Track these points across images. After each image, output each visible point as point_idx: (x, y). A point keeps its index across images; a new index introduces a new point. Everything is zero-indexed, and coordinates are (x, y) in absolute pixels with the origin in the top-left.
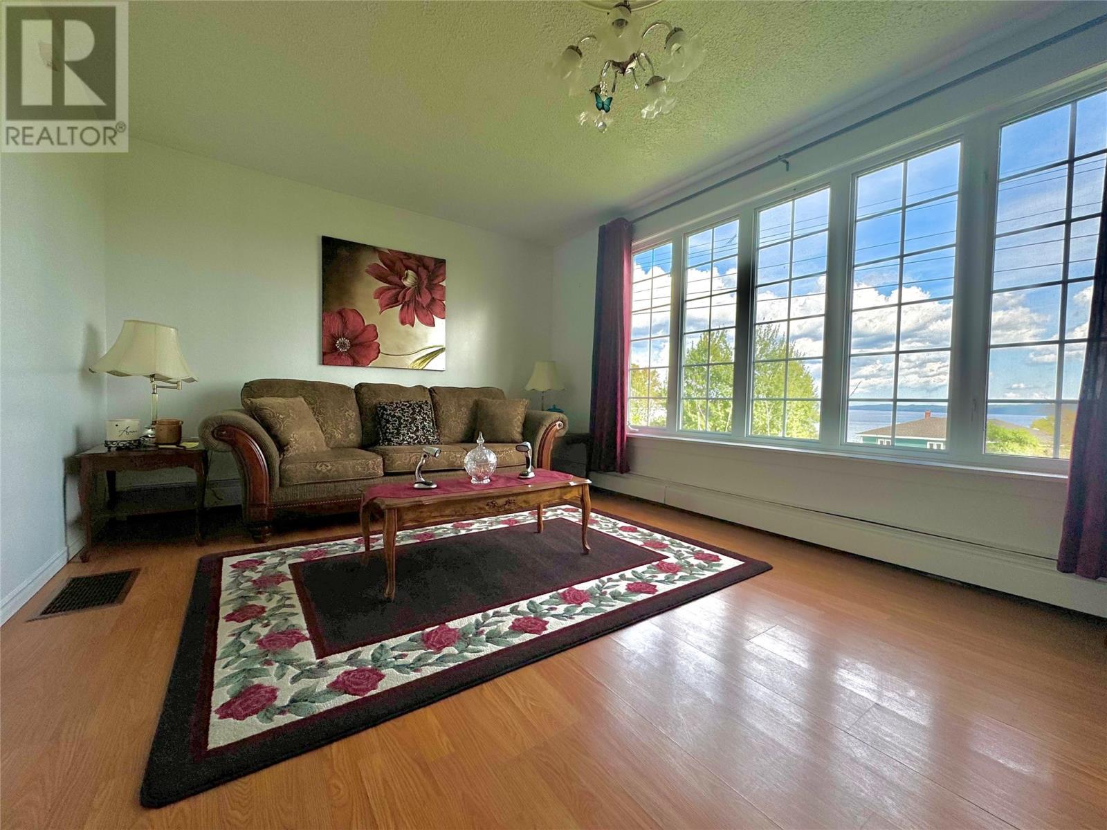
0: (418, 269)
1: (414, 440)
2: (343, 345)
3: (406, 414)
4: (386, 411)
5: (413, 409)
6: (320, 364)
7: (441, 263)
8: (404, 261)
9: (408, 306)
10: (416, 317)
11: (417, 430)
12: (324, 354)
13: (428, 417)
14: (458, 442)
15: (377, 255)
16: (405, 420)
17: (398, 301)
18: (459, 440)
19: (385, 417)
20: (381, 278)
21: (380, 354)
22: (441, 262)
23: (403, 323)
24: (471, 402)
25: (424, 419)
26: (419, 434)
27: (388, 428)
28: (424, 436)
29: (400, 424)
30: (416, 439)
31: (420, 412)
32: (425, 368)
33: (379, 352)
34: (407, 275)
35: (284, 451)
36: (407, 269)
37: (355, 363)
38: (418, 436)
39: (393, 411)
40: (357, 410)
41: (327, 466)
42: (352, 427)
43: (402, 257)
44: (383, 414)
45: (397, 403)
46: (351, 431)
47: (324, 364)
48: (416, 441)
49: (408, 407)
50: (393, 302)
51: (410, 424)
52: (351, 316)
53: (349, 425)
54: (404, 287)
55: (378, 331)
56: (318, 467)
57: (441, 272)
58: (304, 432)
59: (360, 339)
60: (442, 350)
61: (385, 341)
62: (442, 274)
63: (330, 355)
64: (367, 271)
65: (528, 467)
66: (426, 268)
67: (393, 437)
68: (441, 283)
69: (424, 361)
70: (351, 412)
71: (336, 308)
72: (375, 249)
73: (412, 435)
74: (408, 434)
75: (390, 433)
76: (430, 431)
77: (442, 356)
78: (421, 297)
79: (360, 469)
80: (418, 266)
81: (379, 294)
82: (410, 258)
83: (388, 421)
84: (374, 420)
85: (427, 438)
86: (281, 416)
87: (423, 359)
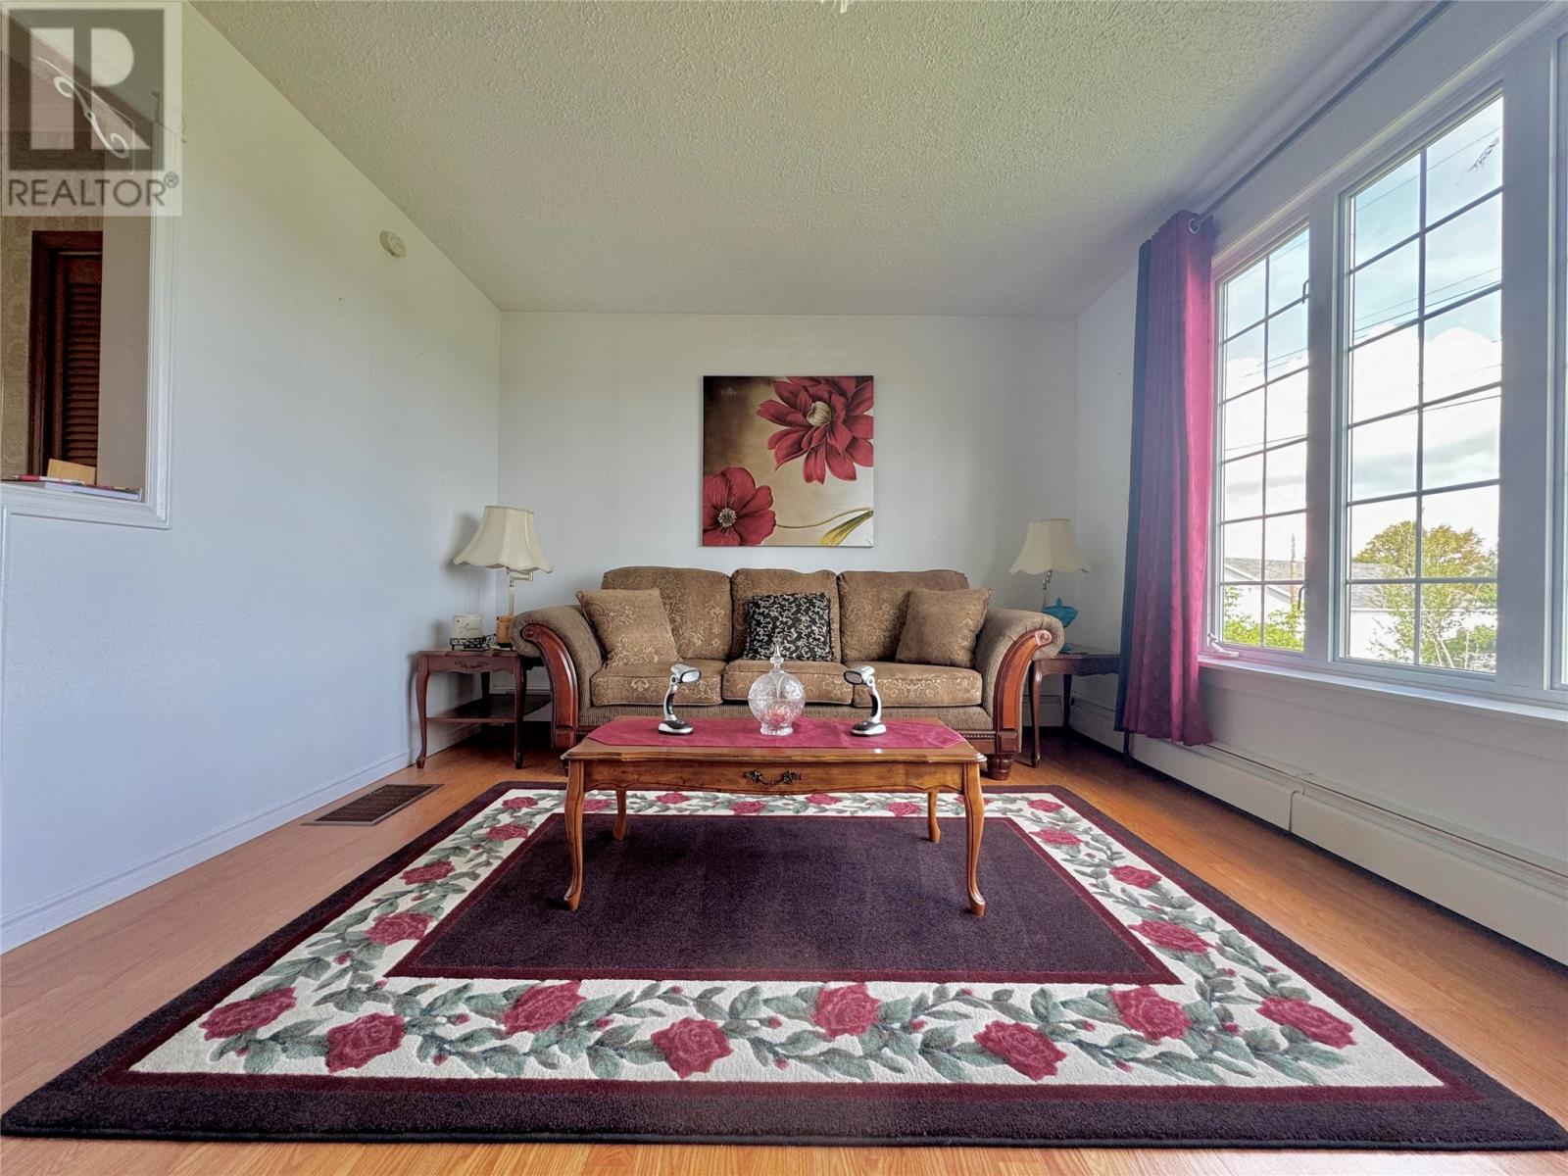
0: (830, 398)
1: (792, 653)
2: (727, 518)
3: (785, 614)
4: (759, 608)
5: (798, 606)
6: (700, 546)
7: (864, 382)
8: (811, 390)
9: (816, 453)
10: (827, 467)
11: (799, 638)
12: (705, 531)
13: (821, 618)
14: (873, 660)
15: (772, 386)
16: (782, 622)
17: (801, 449)
18: (874, 655)
19: (756, 616)
20: (778, 419)
21: (776, 527)
22: (867, 381)
23: (809, 479)
24: (900, 594)
25: (813, 622)
26: (800, 643)
27: (757, 634)
28: (808, 647)
29: (775, 627)
30: (795, 651)
31: (808, 609)
32: (841, 544)
33: (775, 525)
34: (815, 409)
35: (607, 659)
36: (814, 402)
37: (743, 542)
38: (797, 647)
39: (767, 608)
40: (729, 606)
41: (645, 684)
42: (716, 630)
43: (807, 384)
44: (754, 612)
45: (775, 597)
46: (716, 636)
47: (704, 545)
48: (794, 655)
49: (790, 603)
50: (795, 451)
51: (789, 628)
52: (737, 479)
53: (712, 626)
54: (811, 426)
55: (773, 494)
56: (633, 684)
57: (867, 396)
58: (639, 635)
59: (752, 507)
60: (868, 515)
61: (781, 509)
62: (867, 399)
63: (713, 531)
64: (759, 413)
65: (874, 714)
66: (843, 393)
67: (761, 647)
68: (866, 413)
69: (841, 533)
70: (718, 610)
71: (718, 468)
72: (768, 381)
73: (788, 645)
74: (783, 643)
75: (759, 641)
76: (819, 640)
77: (868, 523)
78: (836, 439)
79: (687, 691)
80: (830, 393)
81: (775, 441)
82: (820, 383)
83: (759, 623)
84: (745, 620)
85: (812, 650)
86: (612, 614)
87: (838, 531)
